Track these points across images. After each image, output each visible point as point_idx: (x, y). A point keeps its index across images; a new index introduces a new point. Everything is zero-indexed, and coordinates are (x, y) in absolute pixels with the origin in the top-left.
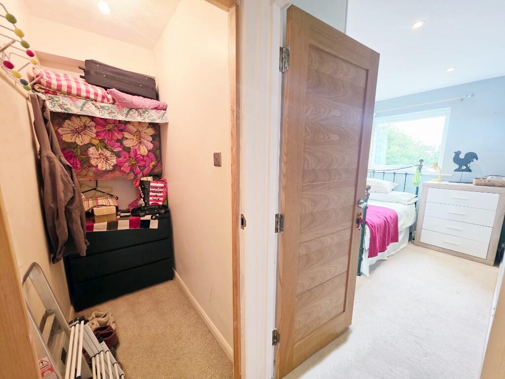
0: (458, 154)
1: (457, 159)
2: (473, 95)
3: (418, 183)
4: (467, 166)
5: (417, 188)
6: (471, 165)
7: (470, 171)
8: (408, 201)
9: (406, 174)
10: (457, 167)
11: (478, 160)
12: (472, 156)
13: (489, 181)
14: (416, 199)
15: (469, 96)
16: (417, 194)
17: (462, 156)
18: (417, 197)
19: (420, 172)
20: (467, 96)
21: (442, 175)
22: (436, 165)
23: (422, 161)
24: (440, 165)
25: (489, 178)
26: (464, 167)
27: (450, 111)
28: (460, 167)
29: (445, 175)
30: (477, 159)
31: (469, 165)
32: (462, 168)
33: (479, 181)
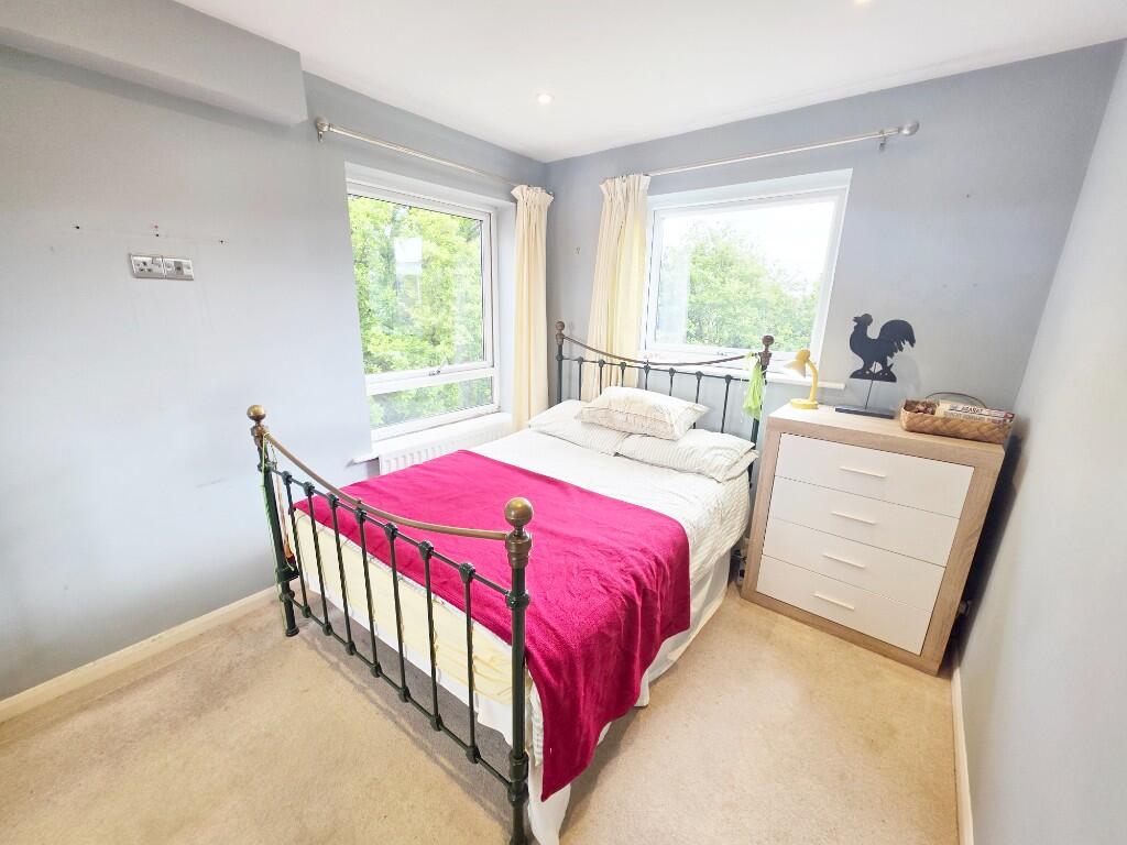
0: (863, 322)
1: (859, 342)
2: (915, 129)
3: (756, 410)
4: (884, 363)
5: (756, 423)
6: (897, 362)
7: (892, 378)
8: (729, 468)
9: (729, 378)
10: (859, 363)
11: (915, 345)
12: (899, 333)
13: (946, 420)
14: (752, 457)
15: (906, 132)
16: (754, 439)
17: (873, 332)
18: (754, 448)
19: (764, 374)
20: (900, 130)
21: (820, 384)
22: (805, 358)
23: (768, 341)
24: (815, 358)
25: (943, 408)
26: (877, 367)
27: (848, 186)
28: (867, 365)
29: (827, 385)
30: (912, 342)
31: (890, 361)
32: (872, 369)
33: (916, 420)
